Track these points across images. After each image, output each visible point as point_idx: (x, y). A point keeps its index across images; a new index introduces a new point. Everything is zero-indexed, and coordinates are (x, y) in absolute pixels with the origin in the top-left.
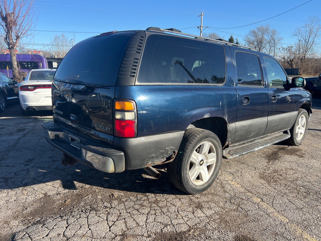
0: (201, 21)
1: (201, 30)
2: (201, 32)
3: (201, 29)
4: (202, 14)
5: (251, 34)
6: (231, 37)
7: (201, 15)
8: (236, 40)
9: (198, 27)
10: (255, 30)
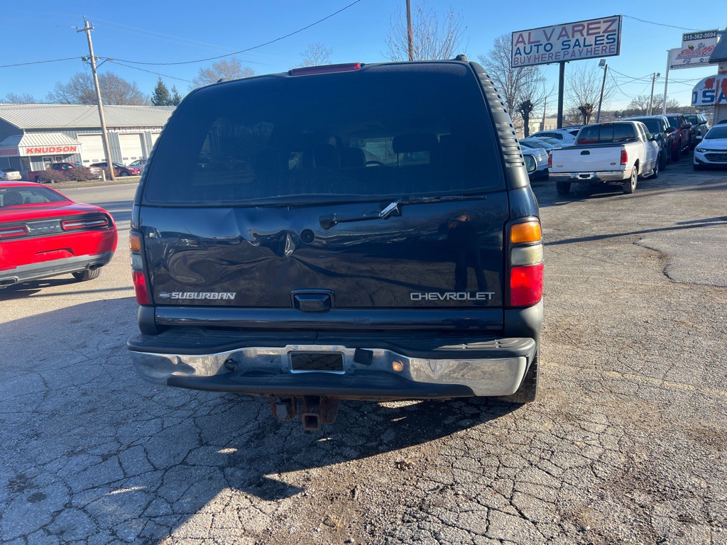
0: (89, 42)
1: (92, 67)
2: (94, 72)
3: (92, 64)
4: (88, 27)
5: (205, 79)
6: (160, 84)
7: (86, 30)
8: (174, 90)
9: (84, 59)
10: (211, 69)
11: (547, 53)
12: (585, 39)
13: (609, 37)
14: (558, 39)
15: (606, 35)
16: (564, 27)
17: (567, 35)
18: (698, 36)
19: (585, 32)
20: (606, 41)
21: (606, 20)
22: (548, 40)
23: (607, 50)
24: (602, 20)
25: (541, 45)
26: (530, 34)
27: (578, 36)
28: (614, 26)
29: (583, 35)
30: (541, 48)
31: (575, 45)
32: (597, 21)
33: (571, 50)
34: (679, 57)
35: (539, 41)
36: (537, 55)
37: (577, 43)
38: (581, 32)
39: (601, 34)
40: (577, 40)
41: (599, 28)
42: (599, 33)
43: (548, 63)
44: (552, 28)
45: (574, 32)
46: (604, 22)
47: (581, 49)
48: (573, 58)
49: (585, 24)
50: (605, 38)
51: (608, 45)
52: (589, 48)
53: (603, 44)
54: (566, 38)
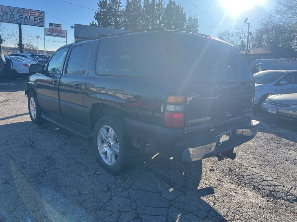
11: (12, 19)
12: (29, 17)
13: (40, 19)
14: (17, 14)
15: (39, 18)
16: (19, 9)
17: (21, 13)
18: (54, 25)
19: (29, 14)
20: (39, 20)
21: (38, 12)
22: (12, 12)
23: (40, 24)
24: (37, 11)
25: (9, 14)
26: (14, 9)
27: (26, 14)
28: (42, 15)
29: (28, 15)
30: (9, 16)
31: (25, 18)
32: (35, 11)
33: (23, 20)
34: (49, 31)
35: (7, 12)
36: (7, 19)
37: (26, 18)
38: (27, 13)
39: (37, 17)
40: (26, 16)
41: (36, 14)
42: (36, 16)
43: (13, 23)
44: (14, 8)
45: (24, 13)
46: (37, 12)
47: (28, 21)
48: (25, 23)
49: (29, 11)
50: (38, 19)
51: (40, 22)
52: (32, 21)
53: (38, 21)
54: (20, 14)
